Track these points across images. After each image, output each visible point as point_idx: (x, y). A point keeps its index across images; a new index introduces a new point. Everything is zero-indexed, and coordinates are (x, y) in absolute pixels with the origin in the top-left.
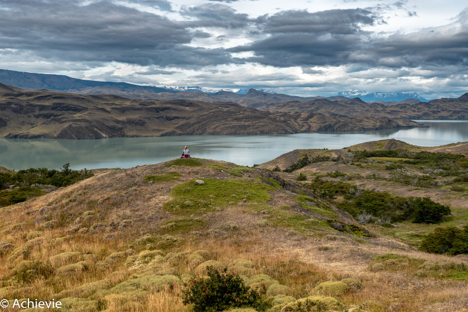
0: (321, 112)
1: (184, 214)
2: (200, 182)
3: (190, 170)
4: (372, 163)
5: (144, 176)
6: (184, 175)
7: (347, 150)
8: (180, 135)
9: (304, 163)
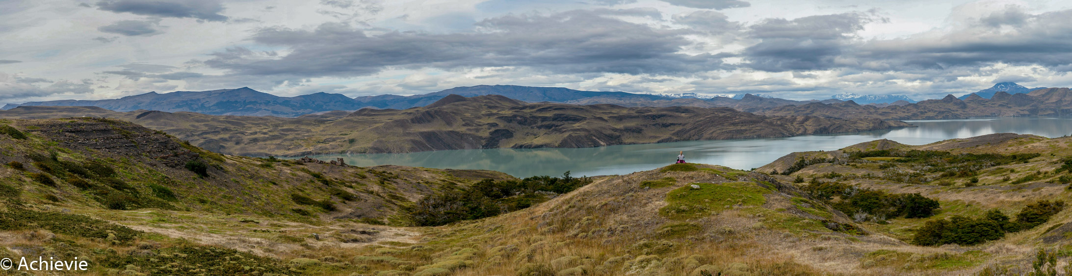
0: (816, 115)
1: (679, 219)
2: (695, 186)
3: (685, 175)
4: (867, 163)
5: (640, 182)
6: (679, 180)
7: (842, 151)
8: (676, 141)
9: (801, 165)
